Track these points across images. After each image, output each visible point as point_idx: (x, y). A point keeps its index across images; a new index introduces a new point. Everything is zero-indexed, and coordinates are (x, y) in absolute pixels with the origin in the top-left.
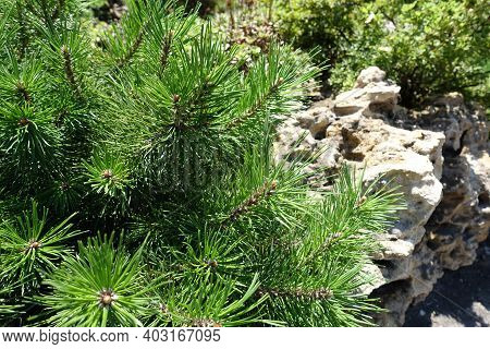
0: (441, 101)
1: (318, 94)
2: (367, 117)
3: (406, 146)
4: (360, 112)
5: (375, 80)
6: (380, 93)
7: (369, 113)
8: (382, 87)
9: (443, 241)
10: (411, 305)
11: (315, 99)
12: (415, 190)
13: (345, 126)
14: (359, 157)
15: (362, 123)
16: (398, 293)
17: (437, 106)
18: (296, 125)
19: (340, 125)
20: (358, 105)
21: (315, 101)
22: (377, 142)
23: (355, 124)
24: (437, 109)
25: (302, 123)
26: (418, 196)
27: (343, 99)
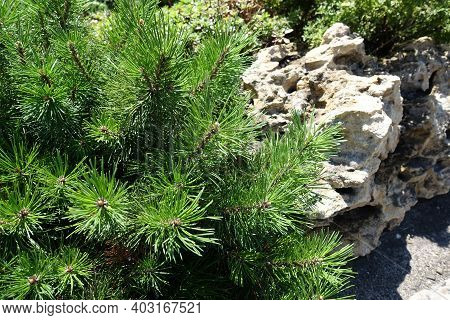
0: (410, 46)
1: (296, 53)
2: (332, 69)
3: (362, 91)
4: (325, 66)
5: (339, 35)
6: (341, 46)
7: (334, 65)
8: (346, 41)
9: (414, 172)
10: (385, 230)
11: (292, 58)
12: (365, 127)
13: (311, 79)
14: (322, 105)
15: (325, 75)
16: (371, 219)
17: (405, 51)
18: (271, 83)
19: (307, 79)
20: (324, 59)
21: (293, 60)
22: (336, 90)
23: (320, 77)
24: (405, 54)
25: (276, 81)
26: (368, 132)
27: (311, 56)
